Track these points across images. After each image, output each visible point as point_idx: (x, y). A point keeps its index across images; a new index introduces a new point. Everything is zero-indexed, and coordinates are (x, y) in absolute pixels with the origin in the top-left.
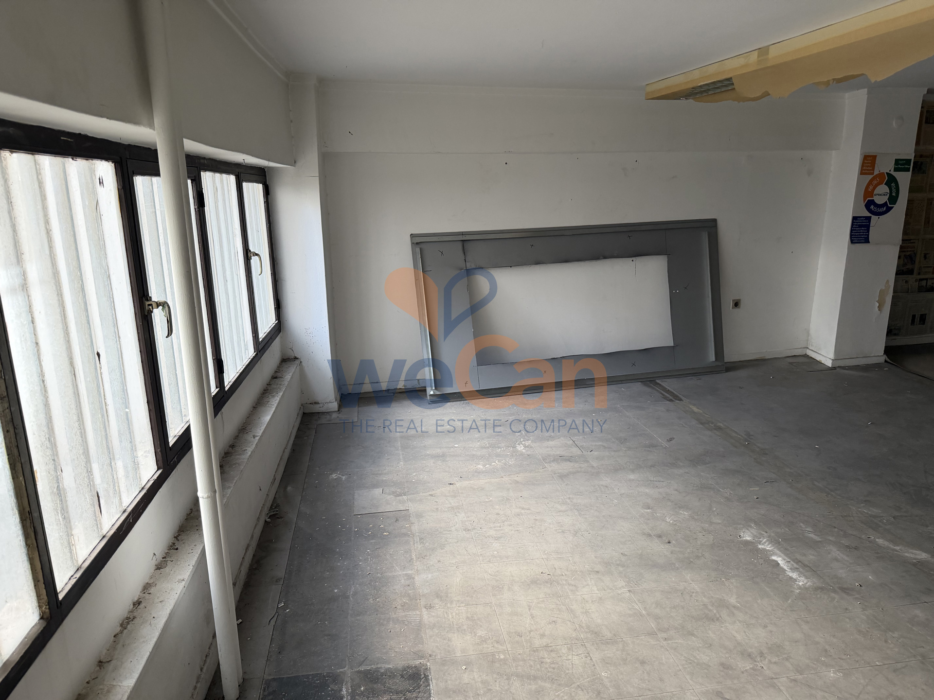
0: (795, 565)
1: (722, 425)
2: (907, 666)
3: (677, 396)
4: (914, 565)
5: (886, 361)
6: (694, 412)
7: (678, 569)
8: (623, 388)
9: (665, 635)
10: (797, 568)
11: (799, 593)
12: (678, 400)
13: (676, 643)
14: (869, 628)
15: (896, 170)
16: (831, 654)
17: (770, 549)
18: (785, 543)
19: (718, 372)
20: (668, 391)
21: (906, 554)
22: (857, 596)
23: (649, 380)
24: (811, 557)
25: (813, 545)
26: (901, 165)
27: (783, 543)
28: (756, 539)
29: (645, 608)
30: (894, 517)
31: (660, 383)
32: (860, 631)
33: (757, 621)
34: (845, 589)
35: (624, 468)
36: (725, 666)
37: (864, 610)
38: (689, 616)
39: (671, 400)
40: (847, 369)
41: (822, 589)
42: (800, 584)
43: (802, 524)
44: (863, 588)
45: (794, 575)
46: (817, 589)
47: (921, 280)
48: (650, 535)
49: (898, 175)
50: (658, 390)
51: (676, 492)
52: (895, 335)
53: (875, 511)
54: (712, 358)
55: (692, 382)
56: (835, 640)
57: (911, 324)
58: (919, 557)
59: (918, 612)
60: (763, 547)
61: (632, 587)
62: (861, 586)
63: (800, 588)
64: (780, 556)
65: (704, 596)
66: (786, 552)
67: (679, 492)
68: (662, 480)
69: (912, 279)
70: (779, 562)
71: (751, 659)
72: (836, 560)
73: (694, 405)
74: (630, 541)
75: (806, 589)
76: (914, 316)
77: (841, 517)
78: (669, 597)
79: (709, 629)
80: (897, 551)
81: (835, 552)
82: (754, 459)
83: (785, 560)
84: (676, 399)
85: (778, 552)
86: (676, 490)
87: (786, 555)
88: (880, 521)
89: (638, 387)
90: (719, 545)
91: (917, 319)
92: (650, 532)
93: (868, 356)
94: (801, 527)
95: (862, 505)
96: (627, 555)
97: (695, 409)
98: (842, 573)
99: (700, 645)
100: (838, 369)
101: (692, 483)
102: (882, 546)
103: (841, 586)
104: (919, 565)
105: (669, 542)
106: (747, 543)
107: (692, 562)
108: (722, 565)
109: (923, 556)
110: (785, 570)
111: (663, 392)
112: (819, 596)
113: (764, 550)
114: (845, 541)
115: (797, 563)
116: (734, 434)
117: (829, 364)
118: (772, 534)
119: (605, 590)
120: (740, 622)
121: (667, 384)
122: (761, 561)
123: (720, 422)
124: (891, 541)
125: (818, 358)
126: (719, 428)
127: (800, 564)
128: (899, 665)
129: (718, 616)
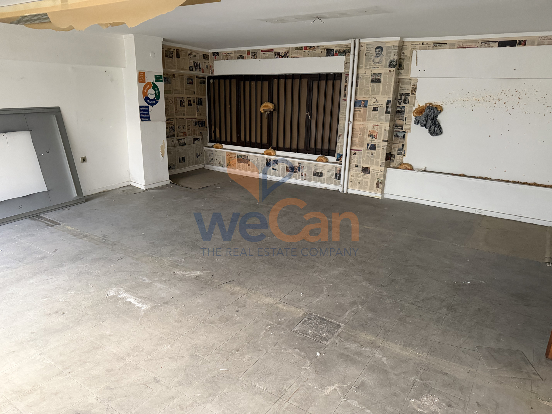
0: (140, 300)
1: (87, 234)
2: (198, 328)
3: (56, 222)
4: (195, 278)
5: (171, 183)
6: (69, 230)
7: (72, 327)
8: (16, 225)
9: (69, 370)
10: (141, 301)
11: (144, 314)
12: (57, 225)
13: (77, 371)
14: (179, 317)
15: (156, 81)
16: (163, 338)
17: (125, 296)
18: (133, 290)
19: (81, 203)
20: (49, 221)
21: (191, 275)
22: (172, 303)
23: (35, 216)
24: (148, 292)
25: (148, 286)
26: (158, 78)
27: (131, 290)
28: (117, 293)
29: (53, 360)
30: (184, 259)
31: (43, 216)
32: (175, 321)
33: (123, 338)
34: (166, 302)
35: (24, 278)
36: (108, 371)
37: (176, 309)
38: (83, 352)
39: (52, 226)
40: (153, 190)
41: (155, 307)
42: (144, 308)
43: (140, 277)
44: (174, 299)
45: (140, 305)
46: (153, 308)
47: (179, 139)
48: (50, 314)
49: (157, 84)
50: (42, 221)
51: (64, 282)
52: (173, 169)
53: (175, 258)
54: (75, 194)
55: (64, 212)
56: (164, 330)
57: (179, 163)
58: (197, 274)
59: (199, 300)
60: (121, 296)
61: (41, 351)
62: (173, 298)
63: (144, 311)
64: (131, 298)
65: (91, 337)
66: (135, 295)
67: (66, 281)
68: (53, 277)
69: (175, 139)
70: (131, 301)
71: (123, 359)
72: (160, 289)
73: (68, 225)
74: (36, 322)
75: (147, 310)
76: (180, 158)
77: (159, 267)
78: (68, 346)
79: (97, 354)
80: (187, 275)
81: (159, 285)
82: (110, 249)
83: (134, 299)
84: (55, 224)
85: (130, 296)
86: (64, 280)
87: (134, 296)
88: (178, 263)
89: (27, 222)
90: (96, 304)
91: (181, 160)
92: (50, 312)
93: (162, 181)
94: (140, 278)
95: (169, 257)
96: (34, 333)
97: (69, 228)
98: (164, 295)
99: (93, 366)
100: (148, 190)
101: (73, 273)
102: (181, 274)
103: (164, 302)
104: (197, 278)
105: (63, 314)
106: (112, 297)
107: (80, 320)
108: (99, 315)
109: (198, 273)
110: (135, 304)
111: (46, 222)
112: (154, 311)
113: (123, 298)
114: (163, 278)
115: (140, 298)
116: (96, 237)
117: (143, 188)
118: (125, 288)
119: (21, 361)
120: (114, 342)
121: (48, 216)
122: (121, 304)
123: (86, 233)
124: (185, 271)
125: (137, 186)
126: (86, 236)
127: (142, 298)
128: (194, 329)
129: (101, 344)
